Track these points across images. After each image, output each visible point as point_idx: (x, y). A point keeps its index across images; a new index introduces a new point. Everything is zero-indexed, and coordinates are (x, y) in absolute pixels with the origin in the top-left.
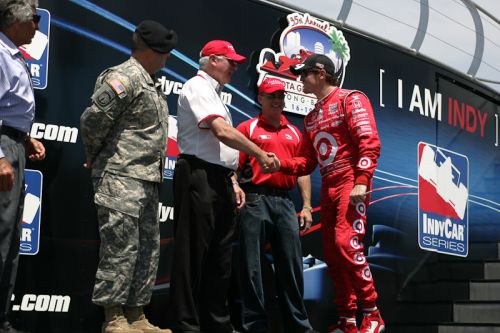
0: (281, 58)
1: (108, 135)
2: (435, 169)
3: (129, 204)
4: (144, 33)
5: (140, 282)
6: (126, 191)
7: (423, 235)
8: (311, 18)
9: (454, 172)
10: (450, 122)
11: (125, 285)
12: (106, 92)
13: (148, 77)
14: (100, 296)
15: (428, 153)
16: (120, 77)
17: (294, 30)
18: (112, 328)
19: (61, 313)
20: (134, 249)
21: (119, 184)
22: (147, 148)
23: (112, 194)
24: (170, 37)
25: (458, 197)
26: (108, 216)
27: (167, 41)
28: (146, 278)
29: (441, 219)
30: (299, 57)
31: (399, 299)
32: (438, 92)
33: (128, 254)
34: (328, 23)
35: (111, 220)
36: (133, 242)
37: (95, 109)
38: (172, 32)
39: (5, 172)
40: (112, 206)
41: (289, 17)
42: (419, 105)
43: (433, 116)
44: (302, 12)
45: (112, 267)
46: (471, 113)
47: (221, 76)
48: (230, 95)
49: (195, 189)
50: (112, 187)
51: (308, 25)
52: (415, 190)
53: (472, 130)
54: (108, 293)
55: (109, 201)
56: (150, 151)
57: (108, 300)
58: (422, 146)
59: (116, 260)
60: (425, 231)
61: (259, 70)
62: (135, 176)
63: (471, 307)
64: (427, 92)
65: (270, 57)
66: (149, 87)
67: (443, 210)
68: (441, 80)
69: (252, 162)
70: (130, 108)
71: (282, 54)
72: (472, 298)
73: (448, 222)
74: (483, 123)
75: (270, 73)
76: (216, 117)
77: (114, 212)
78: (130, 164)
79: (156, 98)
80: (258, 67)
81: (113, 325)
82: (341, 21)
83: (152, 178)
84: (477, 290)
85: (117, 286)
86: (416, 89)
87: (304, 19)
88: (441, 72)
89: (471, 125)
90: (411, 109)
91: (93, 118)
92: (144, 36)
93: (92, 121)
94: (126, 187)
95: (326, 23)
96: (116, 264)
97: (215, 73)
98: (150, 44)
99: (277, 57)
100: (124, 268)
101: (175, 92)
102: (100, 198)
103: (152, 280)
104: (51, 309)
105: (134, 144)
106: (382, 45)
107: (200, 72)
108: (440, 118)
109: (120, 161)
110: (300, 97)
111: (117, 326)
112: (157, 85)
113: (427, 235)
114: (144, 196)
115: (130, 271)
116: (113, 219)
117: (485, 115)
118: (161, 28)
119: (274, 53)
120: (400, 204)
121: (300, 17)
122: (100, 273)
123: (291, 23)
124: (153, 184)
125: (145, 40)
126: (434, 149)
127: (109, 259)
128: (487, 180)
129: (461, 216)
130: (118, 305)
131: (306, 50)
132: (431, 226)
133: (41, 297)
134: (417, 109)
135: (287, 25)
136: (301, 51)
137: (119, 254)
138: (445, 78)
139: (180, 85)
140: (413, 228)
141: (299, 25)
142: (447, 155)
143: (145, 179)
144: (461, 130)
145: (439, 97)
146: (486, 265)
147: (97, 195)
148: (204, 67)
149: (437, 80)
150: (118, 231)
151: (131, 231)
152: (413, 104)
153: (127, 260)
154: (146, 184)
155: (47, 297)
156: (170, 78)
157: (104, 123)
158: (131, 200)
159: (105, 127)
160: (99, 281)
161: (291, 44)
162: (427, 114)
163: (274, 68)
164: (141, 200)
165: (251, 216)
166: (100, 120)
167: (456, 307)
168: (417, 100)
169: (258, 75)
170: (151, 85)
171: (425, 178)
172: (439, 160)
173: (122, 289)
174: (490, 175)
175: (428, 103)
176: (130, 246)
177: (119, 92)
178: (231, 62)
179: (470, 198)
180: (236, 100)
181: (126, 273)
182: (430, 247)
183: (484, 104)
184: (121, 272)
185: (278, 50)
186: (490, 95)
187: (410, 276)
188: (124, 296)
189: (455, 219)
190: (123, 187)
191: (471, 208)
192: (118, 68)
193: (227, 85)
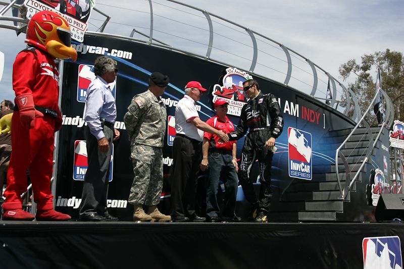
0: (223, 89)
1: (137, 126)
2: (296, 139)
3: (146, 157)
4: (154, 79)
5: (154, 194)
6: (145, 152)
7: (291, 170)
8: (237, 70)
9: (305, 141)
10: (303, 118)
11: (143, 195)
12: (134, 106)
13: (155, 98)
14: (132, 200)
15: (293, 132)
16: (141, 98)
17: (229, 76)
18: (137, 215)
19: (123, 208)
20: (148, 178)
21: (141, 148)
22: (155, 131)
23: (138, 153)
24: (165, 79)
25: (307, 153)
26: (136, 163)
27: (164, 81)
28: (156, 192)
29: (299, 163)
30: (232, 88)
31: (280, 200)
32: (297, 104)
33: (145, 180)
34: (245, 72)
35: (137, 165)
36: (148, 175)
37: (129, 113)
38: (166, 76)
39: (105, 144)
40: (138, 158)
41: (227, 70)
42: (288, 110)
43: (295, 115)
44: (233, 67)
45: (138, 187)
46: (312, 113)
47: (196, 97)
48: (200, 107)
49: (184, 150)
50: (138, 150)
51: (236, 73)
52: (287, 150)
53: (313, 121)
54: (135, 198)
55: (137, 156)
56: (156, 133)
57: (136, 202)
58: (290, 129)
59: (139, 183)
60: (292, 169)
61: (213, 95)
62: (149, 145)
63: (314, 203)
64: (292, 104)
65: (218, 88)
66: (155, 103)
67: (300, 159)
68: (298, 98)
69: (215, 138)
70: (146, 113)
71: (224, 87)
72: (314, 199)
73: (303, 164)
74: (318, 118)
75: (218, 96)
76: (195, 117)
77: (139, 161)
78: (147, 139)
79: (159, 108)
80: (213, 93)
81: (137, 213)
82: (251, 72)
83: (158, 145)
84: (316, 195)
85: (139, 195)
86: (287, 102)
87: (234, 71)
88: (298, 94)
89: (313, 119)
90: (285, 112)
91: (128, 118)
92: (154, 80)
93: (128, 119)
94: (145, 150)
95: (244, 72)
96: (140, 185)
97: (193, 96)
98: (156, 84)
99: (222, 88)
100: (143, 187)
101: (174, 105)
102: (133, 155)
103: (160, 193)
104: (119, 207)
105: (149, 130)
106: (270, 82)
107: (185, 96)
108: (298, 116)
109: (142, 138)
110: (233, 107)
111: (139, 214)
112: (160, 102)
113: (293, 170)
114: (154, 154)
115: (146, 188)
116: (138, 164)
117: (319, 114)
118: (161, 76)
119: (220, 86)
120: (280, 156)
121: (232, 70)
122: (132, 189)
123: (228, 73)
124: (159, 148)
125: (154, 82)
126: (296, 130)
127: (136, 183)
128: (320, 144)
129: (308, 161)
130: (140, 204)
131: (235, 85)
132: (294, 166)
133: (114, 201)
134: (287, 112)
135: (226, 73)
136: (233, 85)
137: (141, 180)
138: (300, 97)
139: (177, 102)
140: (286, 167)
141: (232, 73)
142: (302, 133)
143: (154, 146)
144: (308, 121)
145: (297, 106)
146: (320, 184)
147: (132, 154)
148: (188, 93)
149: (296, 98)
150: (140, 170)
151: (147, 170)
152: (286, 109)
153: (145, 183)
154: (154, 148)
155: (116, 201)
156: (172, 99)
157: (133, 120)
158: (147, 156)
159: (134, 122)
160: (132, 193)
161: (228, 82)
162: (292, 114)
163: (220, 94)
164: (152, 156)
165: (217, 163)
166: (132, 118)
167: (306, 203)
168: (287, 108)
169: (213, 96)
170: (157, 102)
171: (291, 144)
172: (298, 135)
173: (142, 197)
174: (322, 142)
175: (292, 109)
176: (146, 177)
177: (140, 105)
178: (200, 91)
179: (312, 153)
180: (203, 108)
181: (144, 189)
182: (295, 176)
183: (318, 109)
184: (142, 189)
185: (222, 85)
186: (321, 105)
187: (285, 190)
188: (143, 200)
189: (306, 163)
190: (143, 149)
191: (313, 158)
192: (141, 95)
193: (198, 102)
